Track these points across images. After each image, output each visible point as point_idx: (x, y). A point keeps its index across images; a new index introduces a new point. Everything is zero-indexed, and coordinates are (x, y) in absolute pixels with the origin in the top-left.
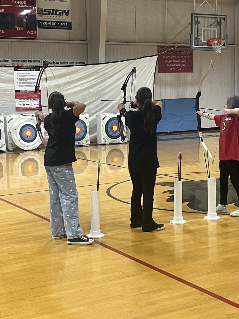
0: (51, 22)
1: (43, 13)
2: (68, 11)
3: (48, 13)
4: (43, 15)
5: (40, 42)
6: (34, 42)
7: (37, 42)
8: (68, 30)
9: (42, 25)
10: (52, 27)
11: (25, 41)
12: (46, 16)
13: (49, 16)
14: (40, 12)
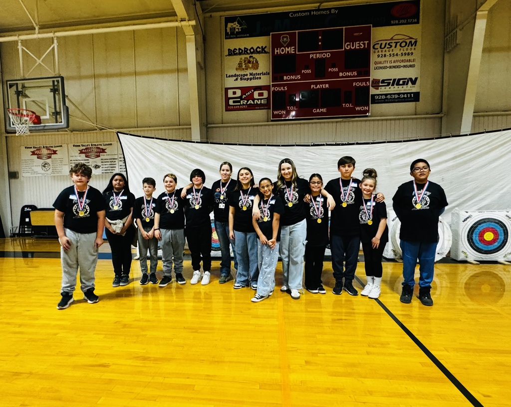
0: (391, 94)
1: (380, 84)
2: (416, 79)
3: (386, 84)
4: (380, 88)
5: (374, 120)
6: (366, 121)
7: (370, 120)
8: (414, 103)
9: (378, 99)
10: (391, 100)
11: (353, 119)
12: (383, 88)
13: (388, 87)
14: (376, 84)
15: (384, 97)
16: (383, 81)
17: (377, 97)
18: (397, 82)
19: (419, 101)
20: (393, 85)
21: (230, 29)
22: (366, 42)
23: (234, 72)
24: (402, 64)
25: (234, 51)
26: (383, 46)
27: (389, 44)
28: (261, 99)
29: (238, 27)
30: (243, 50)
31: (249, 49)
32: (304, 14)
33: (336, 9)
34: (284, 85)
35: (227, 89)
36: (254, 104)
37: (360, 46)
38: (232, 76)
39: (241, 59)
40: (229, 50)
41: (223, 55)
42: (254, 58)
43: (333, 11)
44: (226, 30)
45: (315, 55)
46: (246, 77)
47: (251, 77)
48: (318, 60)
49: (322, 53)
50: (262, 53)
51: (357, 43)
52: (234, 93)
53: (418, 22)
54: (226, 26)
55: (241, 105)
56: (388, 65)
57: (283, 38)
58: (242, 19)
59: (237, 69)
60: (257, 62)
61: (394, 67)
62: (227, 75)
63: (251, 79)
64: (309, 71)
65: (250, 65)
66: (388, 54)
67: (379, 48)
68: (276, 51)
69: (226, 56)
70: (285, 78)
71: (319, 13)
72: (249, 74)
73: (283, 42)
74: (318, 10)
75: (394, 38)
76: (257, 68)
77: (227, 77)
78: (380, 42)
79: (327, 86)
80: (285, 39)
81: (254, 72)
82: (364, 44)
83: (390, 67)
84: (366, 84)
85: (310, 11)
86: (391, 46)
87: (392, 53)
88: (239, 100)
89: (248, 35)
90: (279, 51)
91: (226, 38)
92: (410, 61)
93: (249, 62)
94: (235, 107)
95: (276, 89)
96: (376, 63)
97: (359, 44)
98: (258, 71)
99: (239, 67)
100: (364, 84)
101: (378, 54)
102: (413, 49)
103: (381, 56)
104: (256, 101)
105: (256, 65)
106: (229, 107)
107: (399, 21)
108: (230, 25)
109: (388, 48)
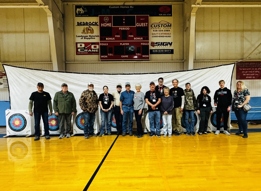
0: (160, 50)
1: (155, 45)
2: (172, 43)
3: (158, 45)
4: (155, 46)
5: (153, 62)
6: (149, 62)
7: (150, 62)
8: (171, 54)
9: (154, 52)
10: (160, 53)
11: (142, 61)
12: (156, 46)
13: (158, 46)
14: (153, 44)
15: (157, 51)
16: (156, 43)
17: (153, 51)
18: (163, 44)
19: (173, 54)
20: (161, 45)
21: (78, 12)
22: (147, 23)
23: (81, 34)
24: (165, 35)
25: (80, 24)
26: (156, 26)
27: (158, 25)
28: (95, 49)
29: (82, 11)
30: (85, 23)
31: (88, 23)
32: (117, 7)
33: (132, 6)
34: (106, 43)
35: (77, 43)
36: (92, 52)
37: (144, 25)
38: (80, 36)
39: (84, 28)
40: (78, 22)
41: (74, 26)
42: (91, 28)
43: (131, 7)
44: (76, 12)
45: (122, 28)
46: (87, 37)
47: (90, 37)
48: (123, 31)
49: (125, 27)
50: (95, 25)
51: (142, 23)
52: (81, 45)
53: (171, 16)
54: (76, 10)
55: (84, 52)
56: (158, 35)
57: (105, 18)
58: (84, 7)
59: (82, 33)
60: (93, 30)
61: (161, 36)
62: (77, 36)
63: (90, 39)
64: (119, 36)
65: (89, 31)
66: (158, 30)
67: (154, 27)
68: (102, 25)
69: (76, 26)
70: (107, 39)
71: (124, 7)
72: (89, 36)
73: (105, 20)
74: (124, 6)
75: (161, 22)
76: (93, 33)
77: (77, 37)
78: (154, 24)
79: (128, 44)
80: (106, 19)
81: (91, 35)
82: (146, 24)
83: (159, 36)
84: (147, 44)
85: (120, 6)
86: (159, 26)
87: (160, 30)
88: (84, 49)
89: (88, 16)
90: (103, 25)
91: (76, 16)
92: (168, 34)
93: (89, 30)
94: (81, 53)
95: (102, 44)
96: (153, 34)
97: (143, 24)
98: (94, 35)
99: (83, 32)
100: (146, 44)
101: (153, 29)
102: (170, 28)
103: (155, 31)
104: (92, 50)
105: (92, 31)
106: (78, 53)
107: (163, 15)
108: (78, 10)
109: (158, 27)
